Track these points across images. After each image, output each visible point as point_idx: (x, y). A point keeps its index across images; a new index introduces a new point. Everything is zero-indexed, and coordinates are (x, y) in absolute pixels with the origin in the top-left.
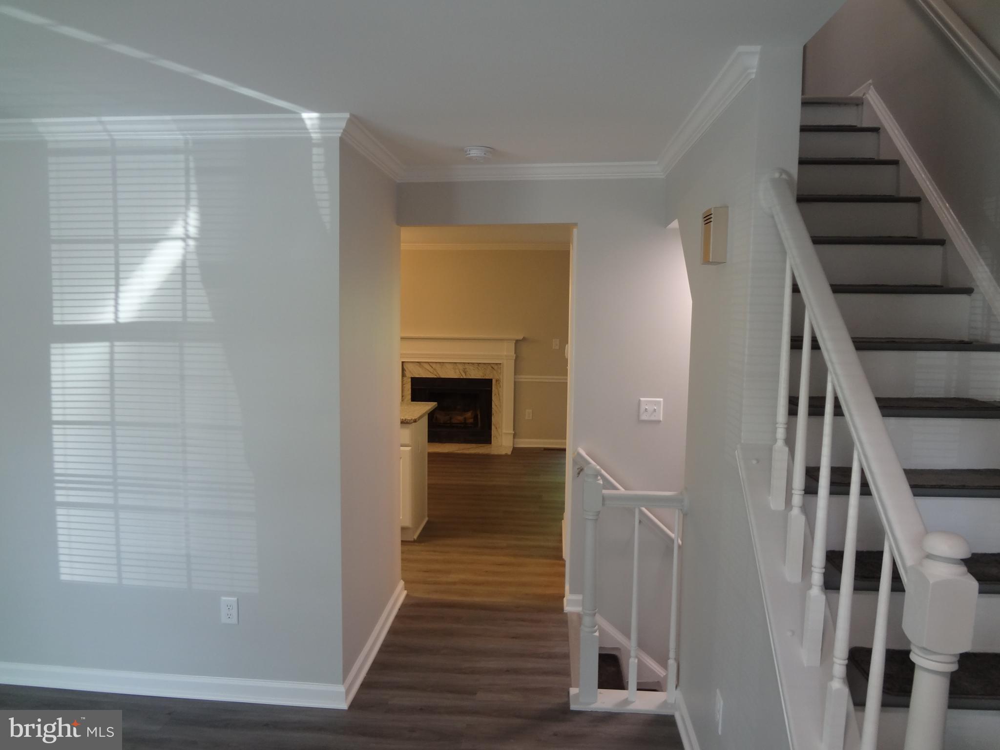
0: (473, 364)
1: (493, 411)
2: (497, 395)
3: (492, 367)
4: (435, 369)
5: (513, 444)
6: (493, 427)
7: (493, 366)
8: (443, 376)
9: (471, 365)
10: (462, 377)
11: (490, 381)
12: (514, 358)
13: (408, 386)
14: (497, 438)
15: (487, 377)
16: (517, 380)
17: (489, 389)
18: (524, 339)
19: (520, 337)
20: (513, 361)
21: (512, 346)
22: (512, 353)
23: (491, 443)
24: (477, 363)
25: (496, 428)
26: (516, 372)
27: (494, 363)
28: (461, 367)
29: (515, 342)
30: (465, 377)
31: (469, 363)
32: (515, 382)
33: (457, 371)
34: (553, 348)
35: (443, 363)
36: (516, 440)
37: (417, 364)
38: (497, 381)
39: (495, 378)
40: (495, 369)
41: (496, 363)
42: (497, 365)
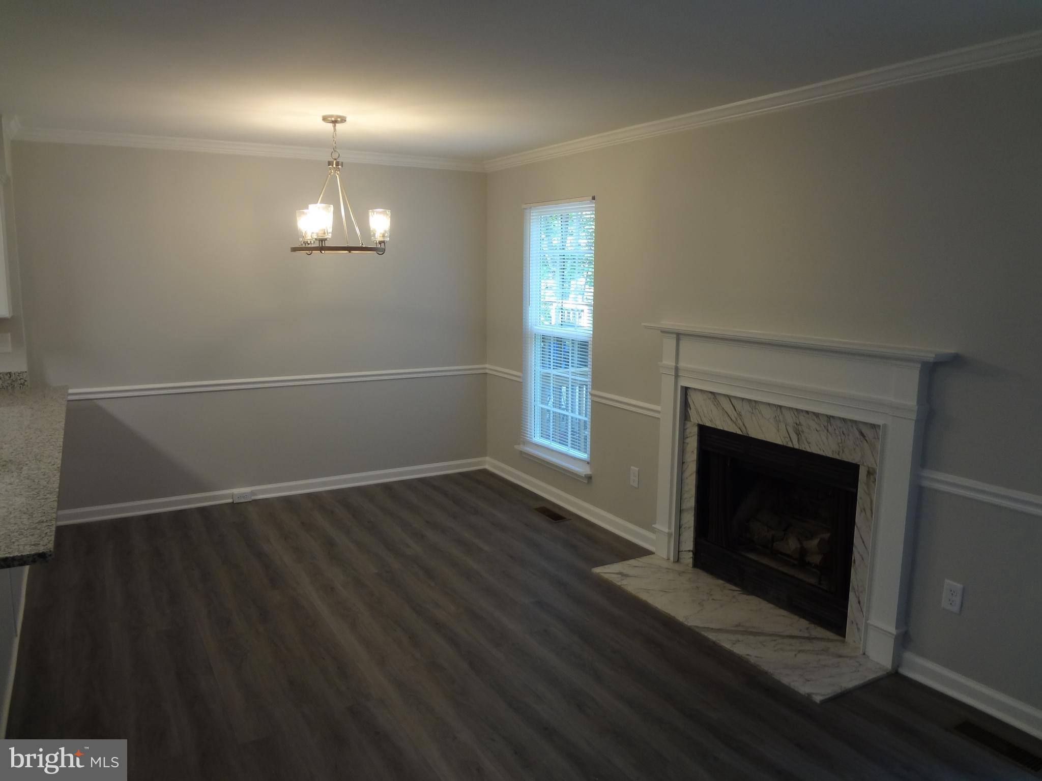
0: (817, 415)
1: (856, 555)
2: (868, 512)
3: (862, 434)
4: (740, 415)
6: (852, 596)
7: (866, 431)
8: (755, 433)
9: (814, 417)
10: (790, 445)
11: (854, 469)
13: (693, 443)
15: (847, 457)
16: (926, 484)
20: (912, 425)
21: (912, 378)
22: (912, 401)
23: (843, 634)
24: (827, 416)
26: (924, 460)
27: (864, 423)
28: (789, 418)
29: (919, 366)
30: (796, 446)
31: (807, 412)
33: (782, 426)
35: (756, 402)
37: (710, 394)
38: (870, 473)
39: (865, 463)
40: (866, 441)
41: (872, 424)
42: (873, 428)
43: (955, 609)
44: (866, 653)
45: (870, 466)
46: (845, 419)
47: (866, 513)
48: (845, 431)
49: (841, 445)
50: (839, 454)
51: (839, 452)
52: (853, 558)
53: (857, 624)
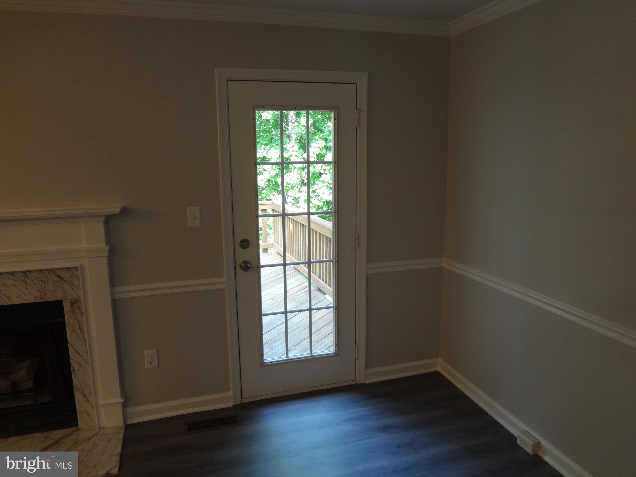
1: (74, 365)
2: (78, 331)
3: (59, 277)
5: (125, 421)
6: (77, 395)
7: (61, 274)
11: (58, 305)
12: (106, 254)
14: (88, 414)
15: (49, 298)
16: (118, 296)
17: (61, 320)
18: (125, 211)
19: (115, 208)
20: (105, 261)
21: (99, 227)
22: (101, 245)
23: (76, 424)
25: (85, 396)
26: (113, 281)
27: (60, 269)
29: (103, 219)
32: (115, 303)
34: (189, 226)
36: (130, 410)
38: (74, 303)
39: (67, 297)
40: (65, 281)
41: (66, 268)
42: (69, 271)
43: (155, 365)
44: (100, 426)
45: (72, 298)
46: (41, 270)
47: (76, 333)
48: (43, 279)
49: (41, 290)
50: (41, 298)
51: (41, 296)
52: (72, 368)
53: (86, 412)
